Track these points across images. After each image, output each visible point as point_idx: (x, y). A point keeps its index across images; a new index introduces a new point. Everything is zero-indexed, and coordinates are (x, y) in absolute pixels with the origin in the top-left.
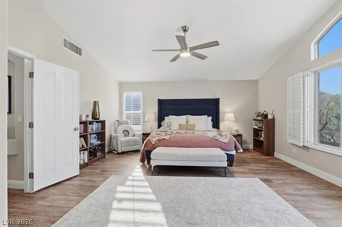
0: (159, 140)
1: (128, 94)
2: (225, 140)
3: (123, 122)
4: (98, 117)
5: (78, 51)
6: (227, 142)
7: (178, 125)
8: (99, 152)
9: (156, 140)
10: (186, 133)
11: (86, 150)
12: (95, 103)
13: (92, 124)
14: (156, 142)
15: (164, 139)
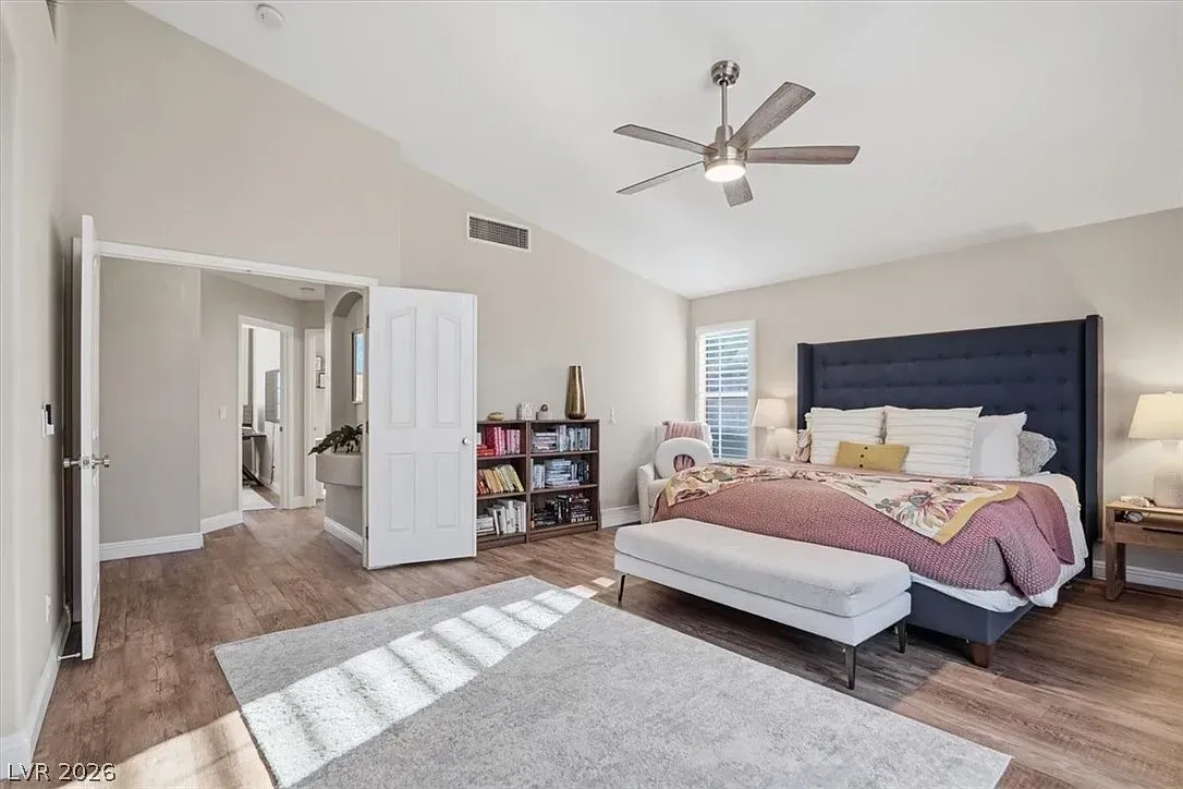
0: (686, 495)
1: (718, 333)
2: (936, 529)
3: (682, 428)
4: (578, 412)
5: (514, 236)
6: (943, 541)
7: (837, 444)
8: (579, 511)
9: (679, 493)
10: (793, 477)
11: (521, 498)
12: (573, 372)
13: (554, 431)
14: (680, 501)
15: (702, 492)
